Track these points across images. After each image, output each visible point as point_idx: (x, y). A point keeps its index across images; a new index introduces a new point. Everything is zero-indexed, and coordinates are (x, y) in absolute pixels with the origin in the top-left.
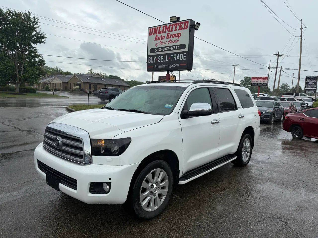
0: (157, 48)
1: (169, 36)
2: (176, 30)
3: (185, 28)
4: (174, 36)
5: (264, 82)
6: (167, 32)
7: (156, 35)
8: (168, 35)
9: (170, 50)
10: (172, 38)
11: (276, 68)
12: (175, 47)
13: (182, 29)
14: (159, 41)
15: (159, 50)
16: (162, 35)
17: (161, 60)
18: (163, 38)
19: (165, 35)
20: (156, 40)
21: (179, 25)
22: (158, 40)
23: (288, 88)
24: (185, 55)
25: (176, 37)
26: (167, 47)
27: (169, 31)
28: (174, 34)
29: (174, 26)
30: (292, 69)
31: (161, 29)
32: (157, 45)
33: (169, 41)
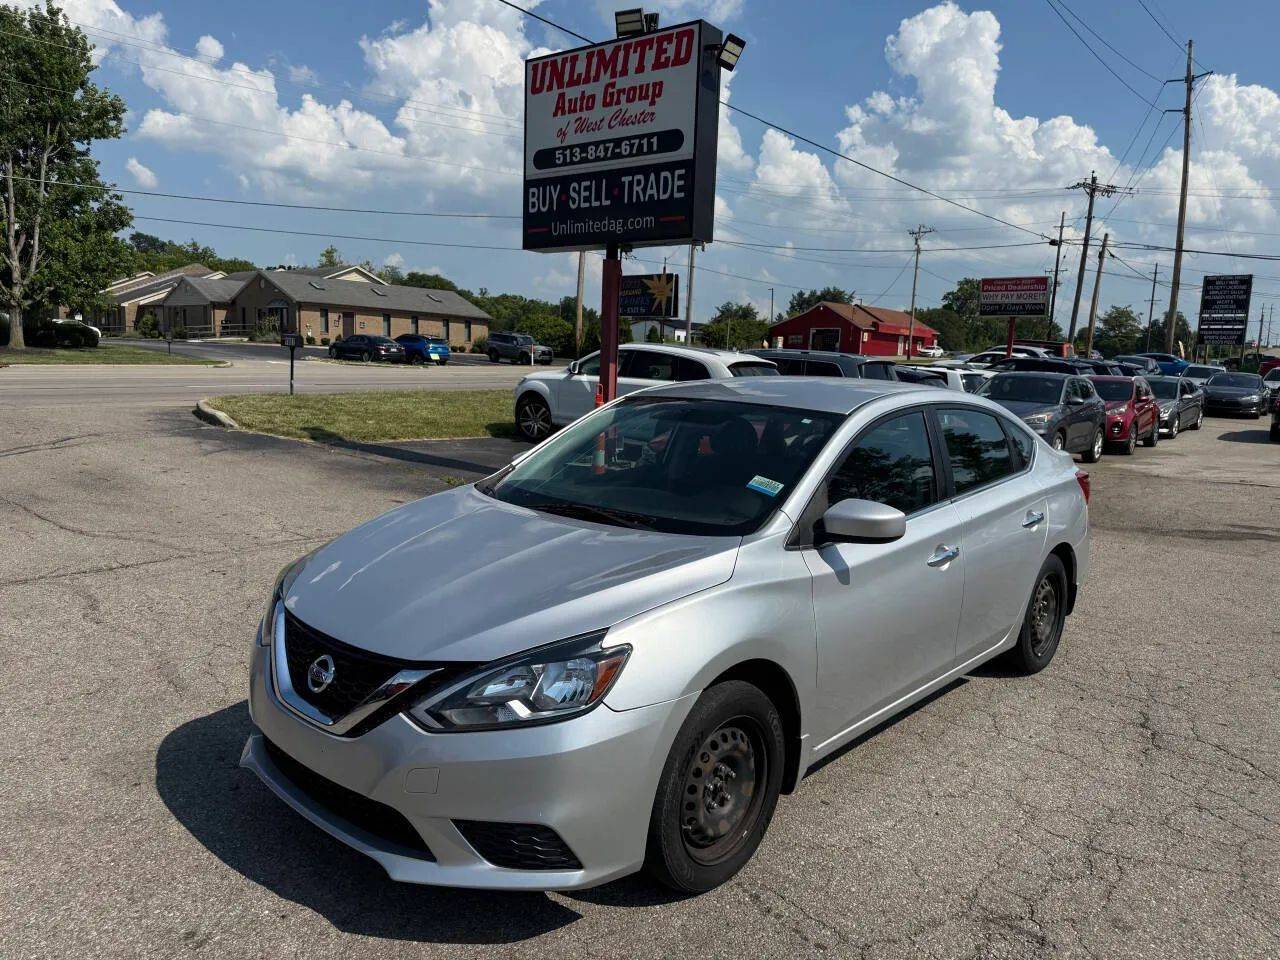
0: (564, 148)
1: (612, 94)
2: (640, 69)
3: (679, 61)
4: (633, 94)
6: (605, 78)
7: (561, 91)
8: (610, 90)
9: (619, 156)
12: (637, 141)
13: (665, 65)
14: (573, 117)
15: (572, 155)
16: (583, 92)
17: (579, 198)
18: (588, 102)
19: (596, 89)
20: (560, 112)
21: (655, 46)
22: (569, 112)
24: (680, 177)
25: (640, 99)
26: (607, 145)
27: (613, 75)
28: (634, 89)
29: (635, 52)
31: (581, 67)
32: (562, 134)
33: (615, 117)
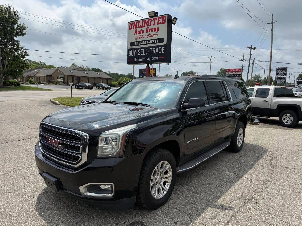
0: (137, 42)
1: (148, 30)
2: (154, 24)
3: (163, 23)
4: (152, 30)
5: (238, 74)
6: (146, 26)
7: (136, 29)
8: (147, 29)
9: (150, 44)
10: (150, 32)
11: (249, 60)
12: (154, 40)
13: (160, 24)
15: (139, 43)
16: (141, 30)
17: (140, 53)
18: (142, 32)
19: (144, 29)
20: (136, 34)
21: (158, 19)
22: (138, 34)
23: (260, 79)
24: (163, 48)
25: (154, 31)
26: (147, 41)
27: (148, 26)
28: (153, 29)
29: (153, 21)
30: (264, 61)
31: (141, 24)
32: (136, 39)
33: (148, 35)
